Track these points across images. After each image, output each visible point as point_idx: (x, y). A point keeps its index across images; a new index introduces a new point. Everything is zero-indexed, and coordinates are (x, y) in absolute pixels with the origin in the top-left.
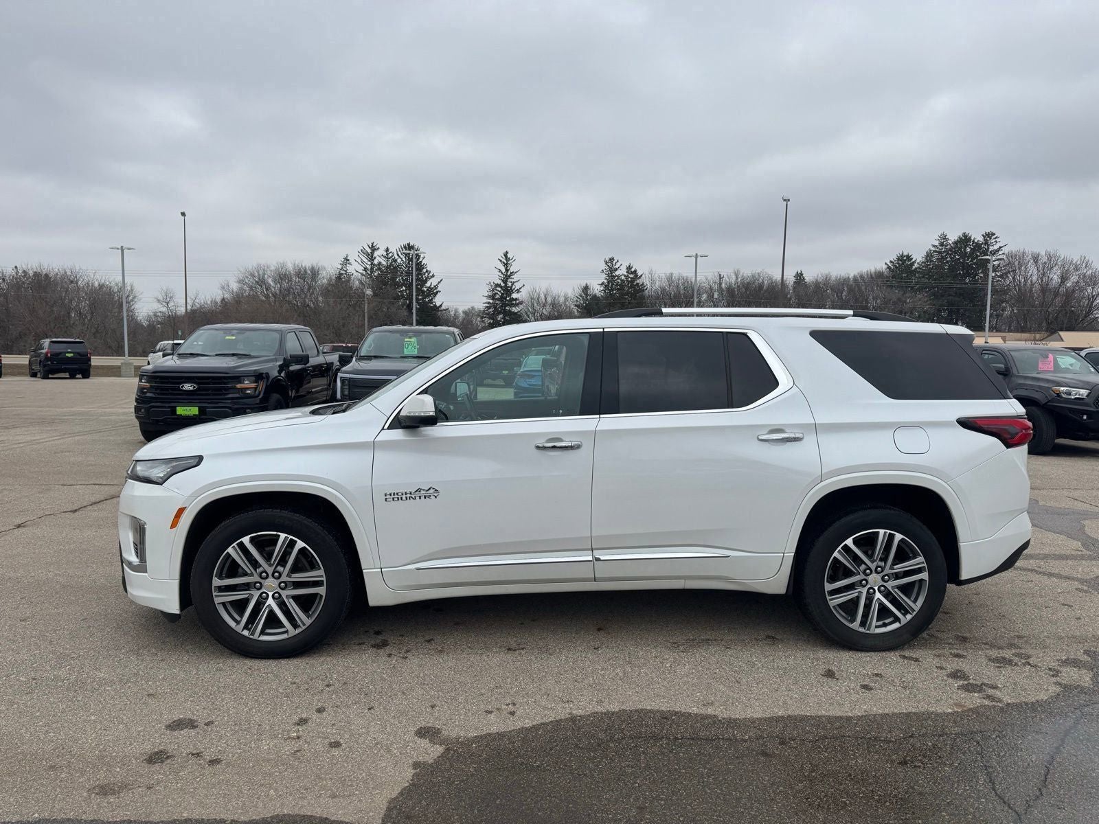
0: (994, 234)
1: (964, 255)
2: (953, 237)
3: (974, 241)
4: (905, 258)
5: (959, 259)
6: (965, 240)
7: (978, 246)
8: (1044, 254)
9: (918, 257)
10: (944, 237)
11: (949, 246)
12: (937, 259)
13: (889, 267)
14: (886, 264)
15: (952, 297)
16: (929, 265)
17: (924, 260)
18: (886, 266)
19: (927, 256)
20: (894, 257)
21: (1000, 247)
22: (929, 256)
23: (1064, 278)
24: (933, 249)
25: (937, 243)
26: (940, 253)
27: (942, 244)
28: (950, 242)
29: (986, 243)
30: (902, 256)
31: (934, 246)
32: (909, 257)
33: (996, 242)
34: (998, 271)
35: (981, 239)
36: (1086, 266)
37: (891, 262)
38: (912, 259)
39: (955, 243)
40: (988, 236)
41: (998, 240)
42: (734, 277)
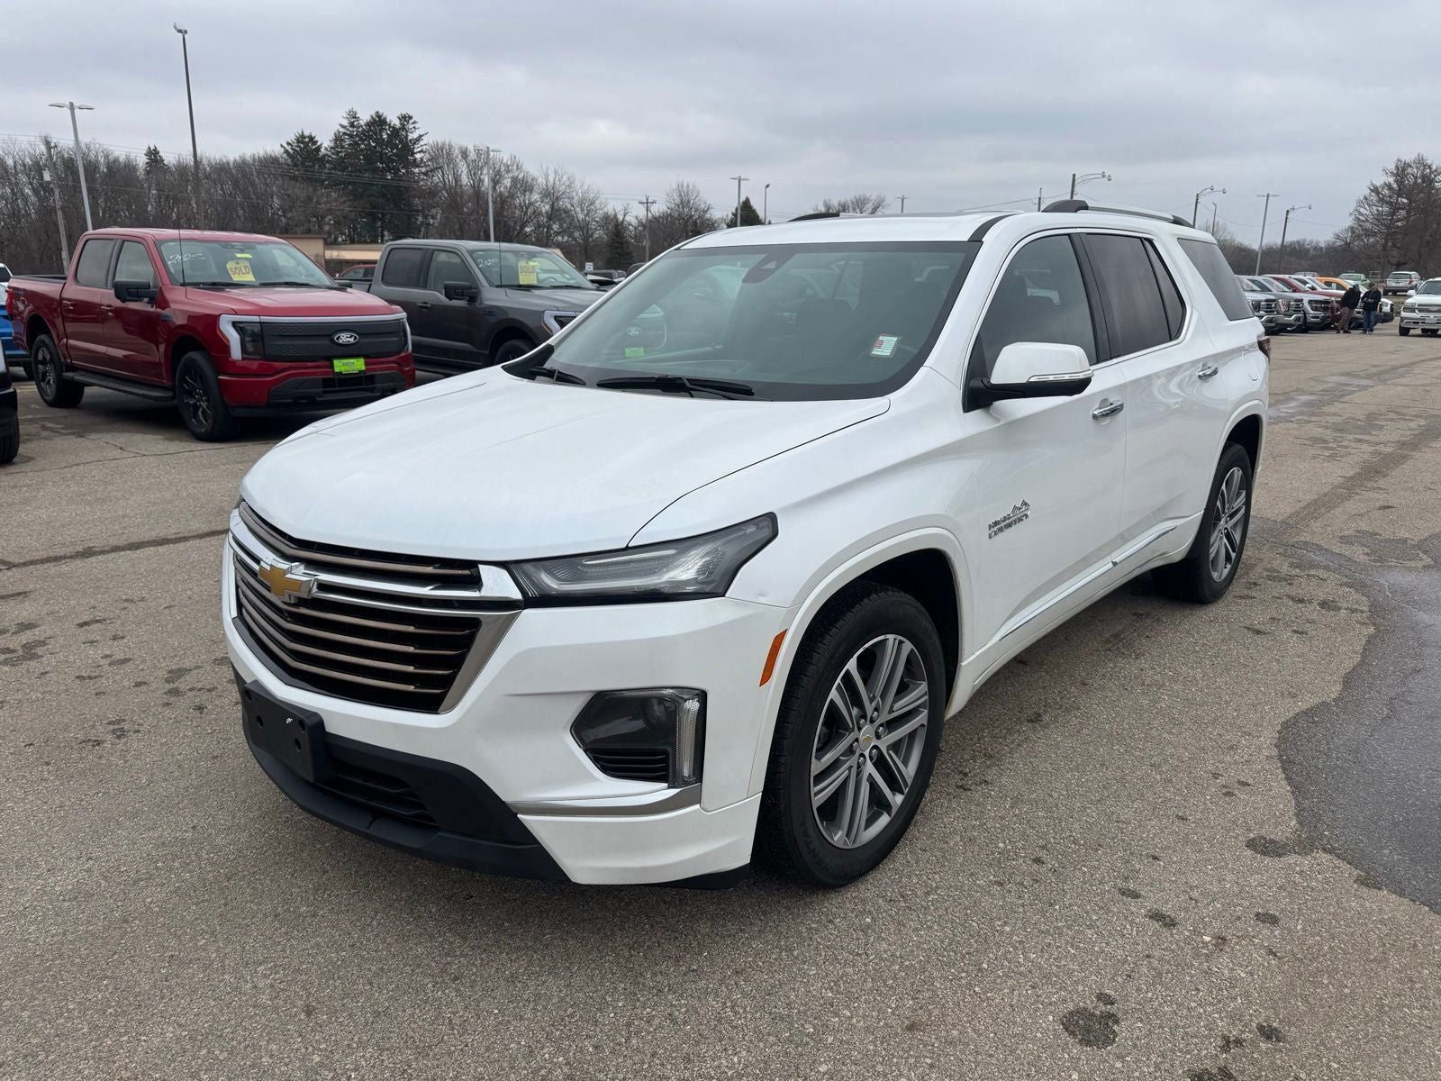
0: (411, 118)
1: (380, 142)
2: (365, 117)
3: (389, 125)
4: (307, 140)
5: (375, 147)
6: (379, 122)
7: (395, 132)
8: (472, 150)
9: (325, 141)
10: (353, 116)
11: (360, 129)
12: (350, 145)
13: (286, 151)
14: (282, 146)
15: (375, 199)
16: (340, 152)
17: (332, 144)
18: (283, 150)
19: (336, 140)
20: (292, 138)
21: (420, 136)
22: (338, 139)
23: (496, 182)
24: (342, 130)
25: (345, 123)
26: (351, 136)
27: (352, 125)
28: (362, 123)
29: (403, 125)
30: (303, 136)
31: (342, 126)
32: (311, 139)
33: (414, 127)
34: (422, 167)
35: (397, 123)
36: (518, 168)
37: (288, 144)
38: (316, 142)
39: (367, 124)
40: (405, 118)
41: (416, 126)
42: (43, 148)
